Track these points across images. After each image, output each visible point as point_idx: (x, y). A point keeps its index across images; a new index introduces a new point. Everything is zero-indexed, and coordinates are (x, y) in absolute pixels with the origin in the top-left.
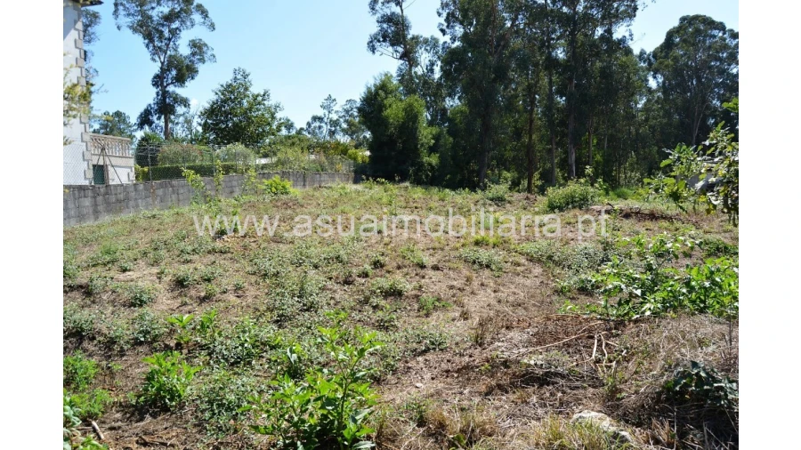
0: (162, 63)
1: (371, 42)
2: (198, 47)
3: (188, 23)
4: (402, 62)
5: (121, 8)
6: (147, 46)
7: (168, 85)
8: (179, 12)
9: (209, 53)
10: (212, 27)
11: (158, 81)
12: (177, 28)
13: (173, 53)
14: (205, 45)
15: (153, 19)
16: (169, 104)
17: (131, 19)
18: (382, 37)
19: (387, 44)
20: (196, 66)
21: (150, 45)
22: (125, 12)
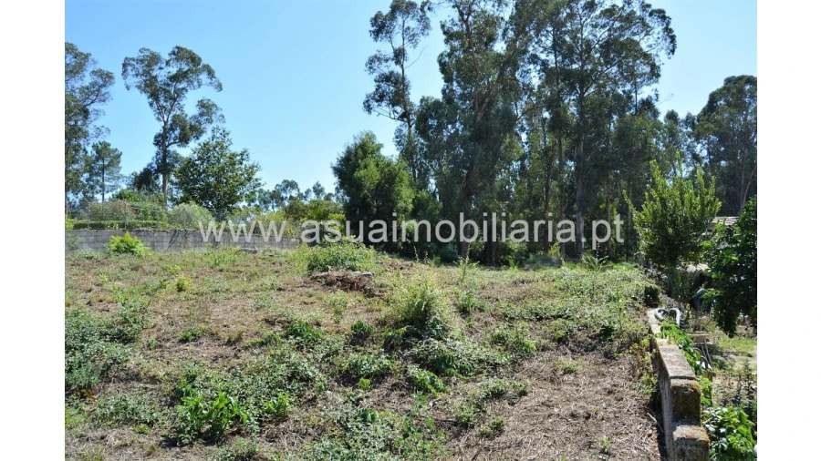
0: (166, 123)
1: (367, 101)
2: (206, 108)
3: (196, 83)
4: (399, 123)
5: (129, 68)
6: (151, 105)
7: (169, 145)
8: (186, 72)
9: (219, 113)
10: (219, 87)
11: (161, 140)
12: (183, 89)
13: (179, 112)
14: (214, 105)
15: (159, 79)
16: (168, 164)
17: (139, 79)
18: (380, 97)
19: (384, 104)
20: (203, 126)
21: (155, 104)
22: (134, 73)
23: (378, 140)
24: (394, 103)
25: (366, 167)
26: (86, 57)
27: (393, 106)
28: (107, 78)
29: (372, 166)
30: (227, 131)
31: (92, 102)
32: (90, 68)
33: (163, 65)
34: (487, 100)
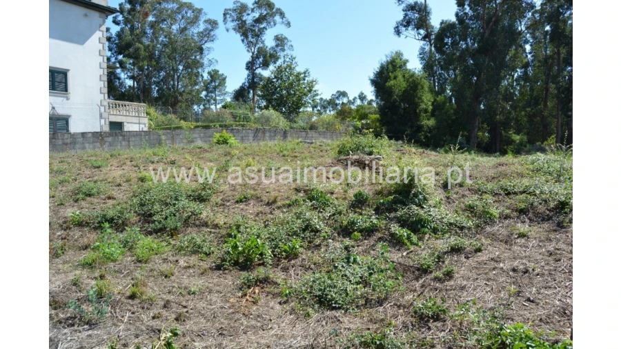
0: (253, 53)
1: (397, 27)
2: (280, 41)
3: (272, 23)
4: (423, 42)
5: (228, 16)
6: (243, 41)
7: (256, 68)
8: (265, 16)
9: (289, 44)
10: (289, 24)
11: (250, 66)
12: (264, 28)
13: (261, 45)
14: (286, 38)
15: (247, 22)
16: (256, 83)
17: (235, 23)
18: (407, 23)
19: (410, 28)
20: (278, 54)
21: (245, 41)
22: (231, 19)
23: (405, 57)
24: (418, 27)
25: (395, 78)
26: (200, 11)
27: (418, 29)
28: (213, 24)
29: (400, 77)
30: (294, 56)
31: (206, 42)
32: (203, 18)
33: (250, 12)
34: (493, 19)
